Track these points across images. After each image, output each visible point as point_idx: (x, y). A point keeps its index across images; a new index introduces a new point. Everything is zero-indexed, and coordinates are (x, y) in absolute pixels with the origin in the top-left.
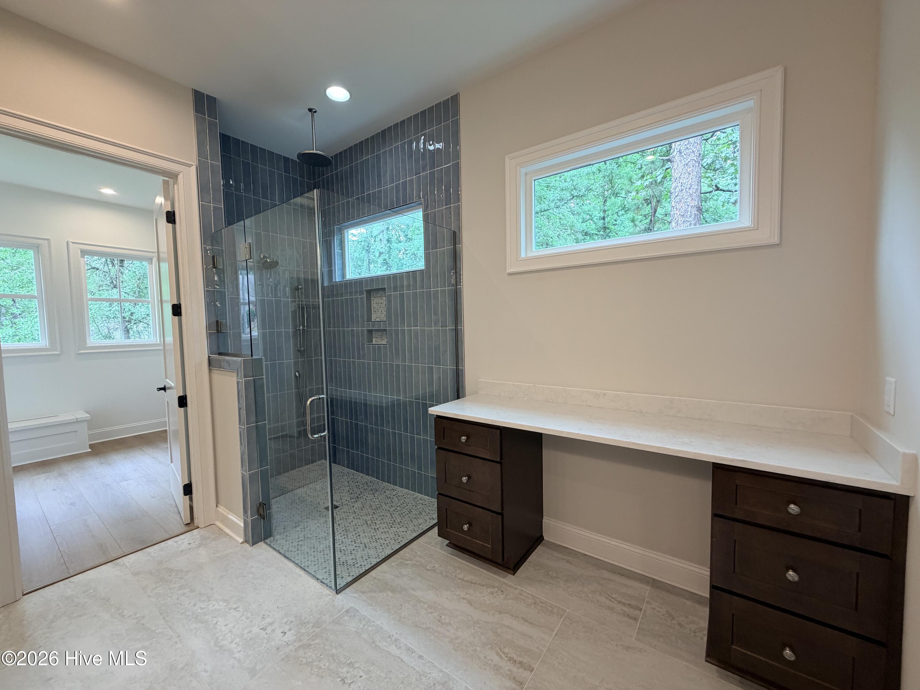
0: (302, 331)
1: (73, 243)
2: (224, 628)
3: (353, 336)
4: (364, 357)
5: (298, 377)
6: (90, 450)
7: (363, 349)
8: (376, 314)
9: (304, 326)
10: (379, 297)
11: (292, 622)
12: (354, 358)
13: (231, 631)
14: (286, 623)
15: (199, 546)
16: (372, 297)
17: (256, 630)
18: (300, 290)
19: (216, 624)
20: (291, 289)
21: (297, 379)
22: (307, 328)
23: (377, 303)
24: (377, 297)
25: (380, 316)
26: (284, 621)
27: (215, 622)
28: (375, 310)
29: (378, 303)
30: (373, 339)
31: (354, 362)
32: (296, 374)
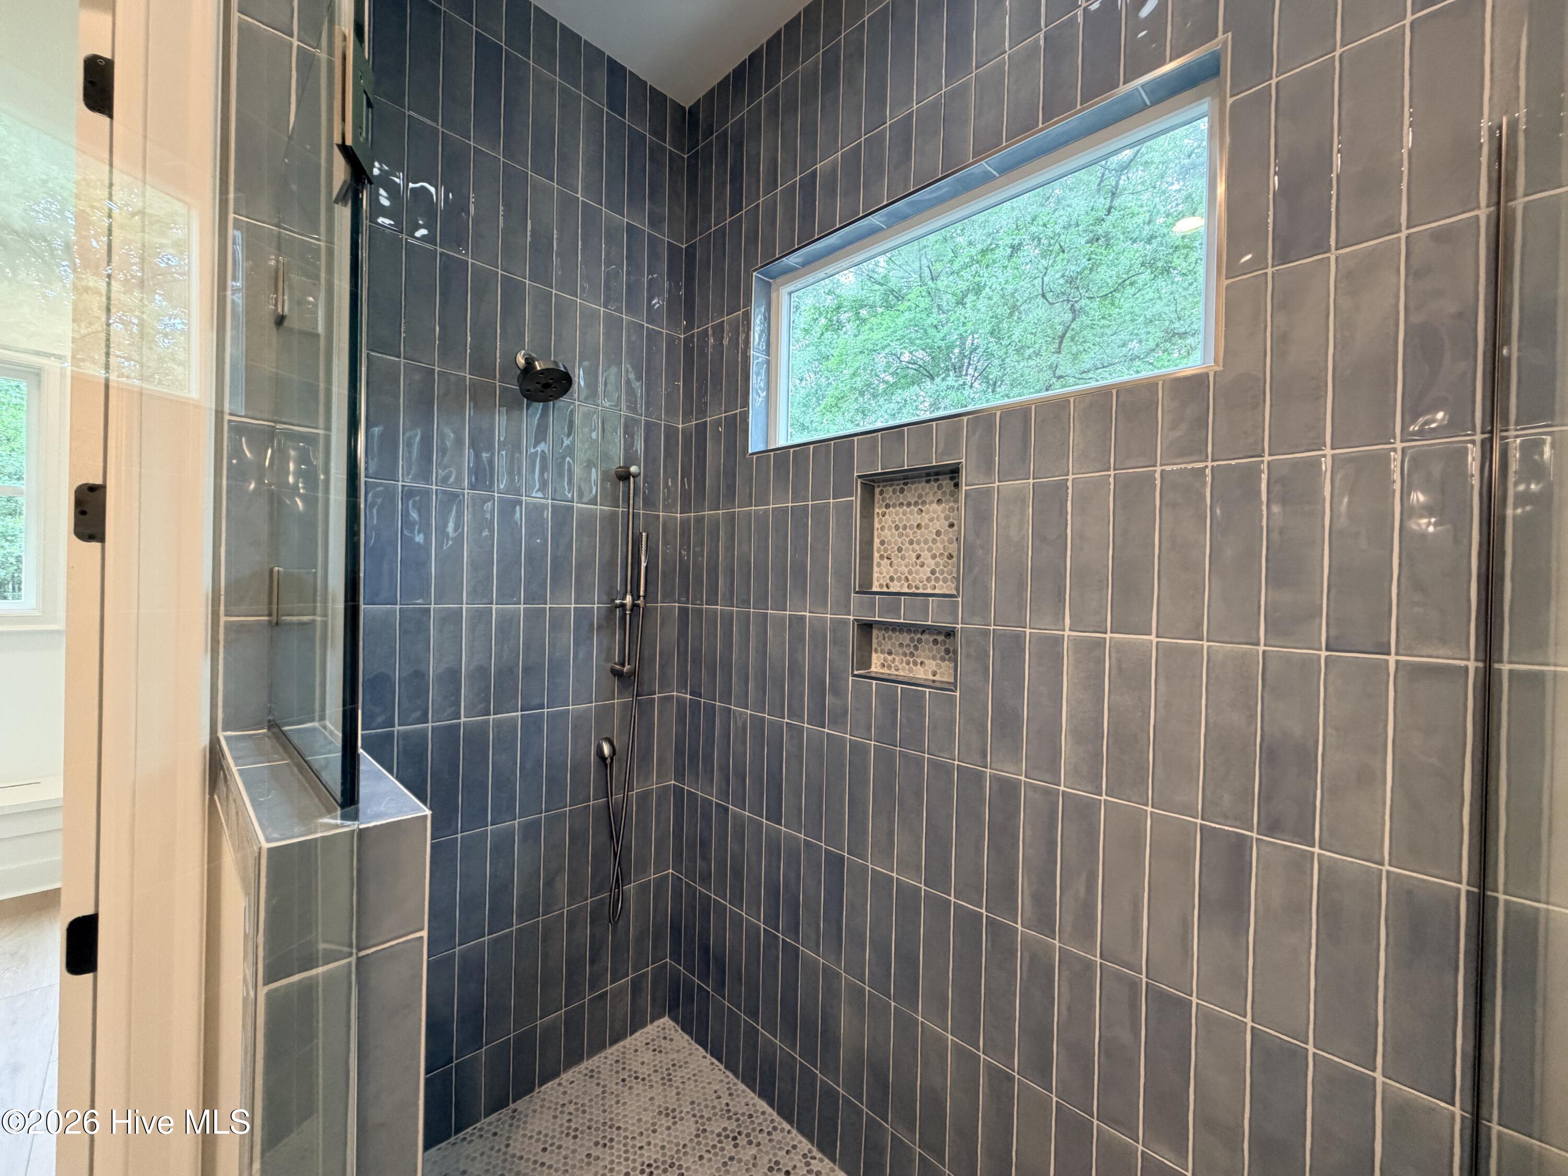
0: (632, 610)
3: (797, 638)
4: (838, 719)
5: (609, 761)
7: (838, 691)
8: (891, 564)
9: (636, 596)
10: (909, 505)
12: (795, 713)
16: (876, 505)
18: (632, 479)
20: (605, 476)
21: (606, 765)
22: (645, 603)
23: (897, 528)
24: (901, 504)
25: (910, 572)
28: (886, 550)
29: (905, 528)
30: (874, 655)
31: (796, 732)
32: (600, 750)
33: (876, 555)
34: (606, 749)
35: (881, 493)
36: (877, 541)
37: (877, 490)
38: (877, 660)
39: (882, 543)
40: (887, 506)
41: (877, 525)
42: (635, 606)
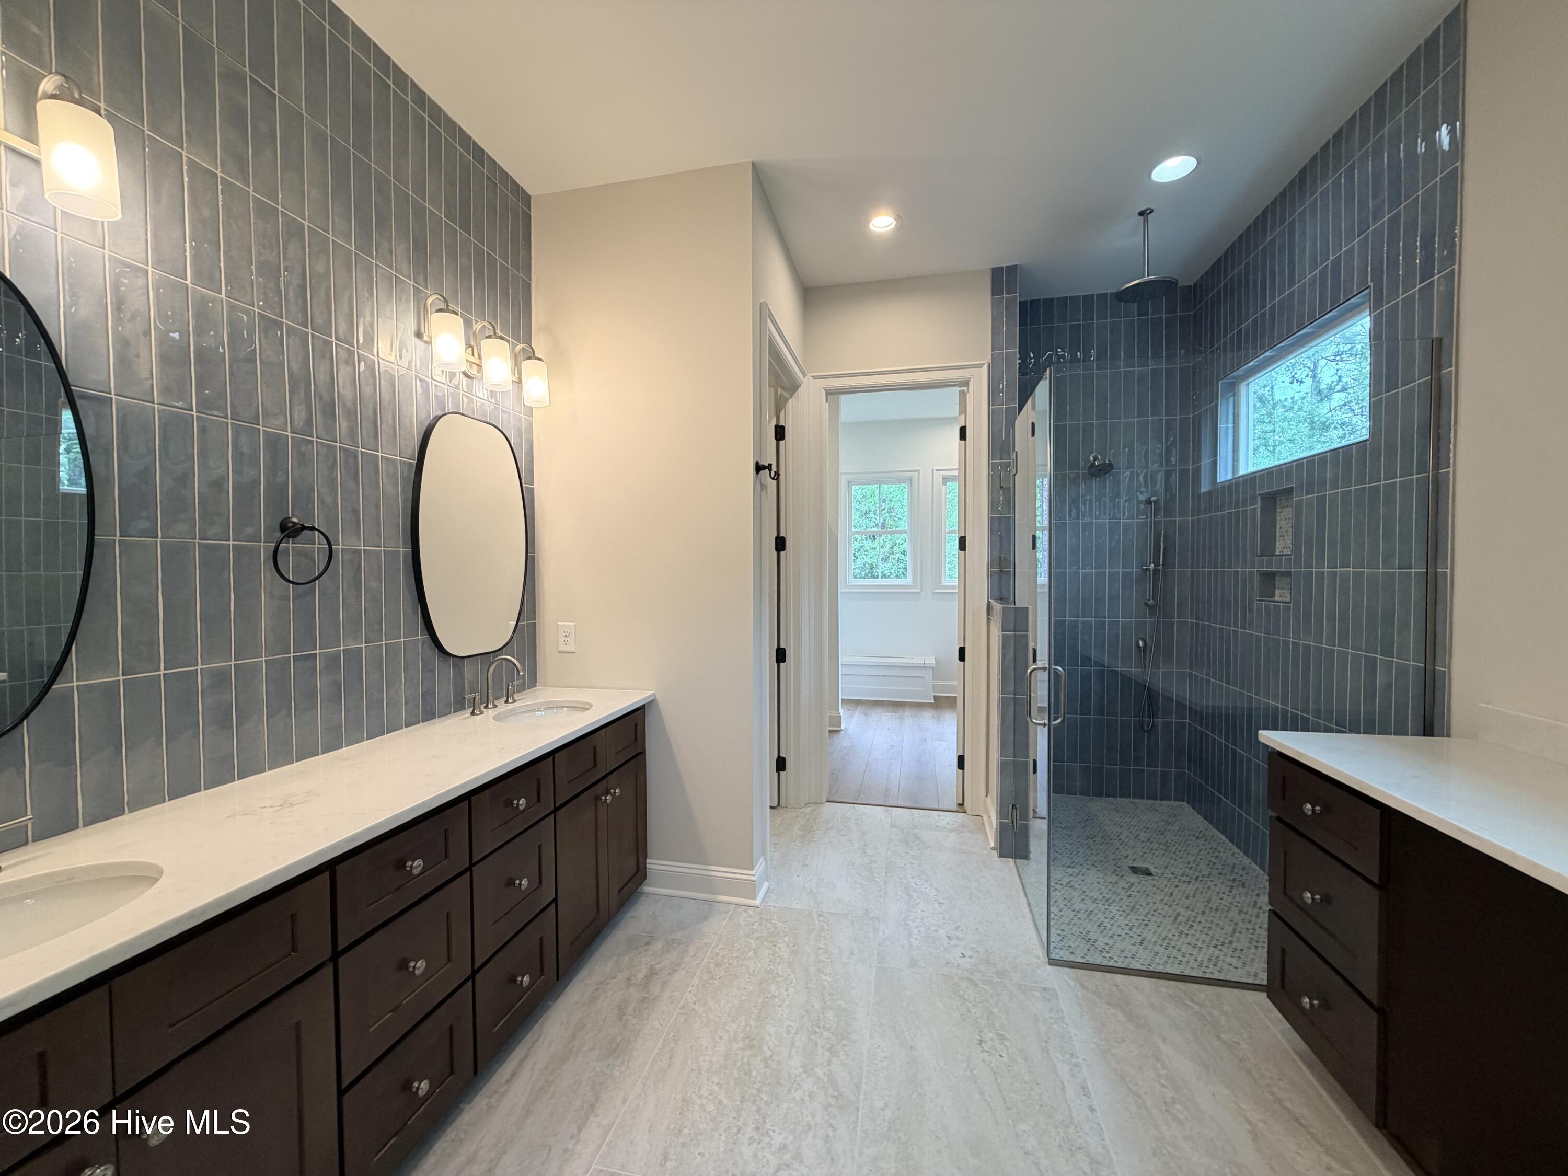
0: (1153, 572)
1: (937, 470)
2: (919, 911)
3: (1236, 583)
4: (1251, 625)
5: (1143, 649)
6: (933, 702)
7: (1251, 609)
8: (1280, 540)
11: (978, 952)
13: (923, 919)
14: (972, 949)
15: (952, 831)
16: (1275, 507)
17: (942, 933)
18: (1152, 506)
19: (917, 904)
20: (1140, 504)
21: (1142, 652)
22: (1163, 567)
23: (1286, 520)
24: (1288, 506)
25: (1284, 543)
26: (974, 946)
27: (916, 902)
28: (1280, 532)
29: (1283, 519)
30: (1277, 590)
31: (1235, 632)
32: (1138, 643)
33: (1278, 534)
34: (1141, 643)
35: (1280, 500)
36: (1278, 527)
37: (1278, 499)
38: (1277, 592)
39: (1281, 528)
40: (1283, 508)
41: (1278, 518)
42: (1155, 570)
